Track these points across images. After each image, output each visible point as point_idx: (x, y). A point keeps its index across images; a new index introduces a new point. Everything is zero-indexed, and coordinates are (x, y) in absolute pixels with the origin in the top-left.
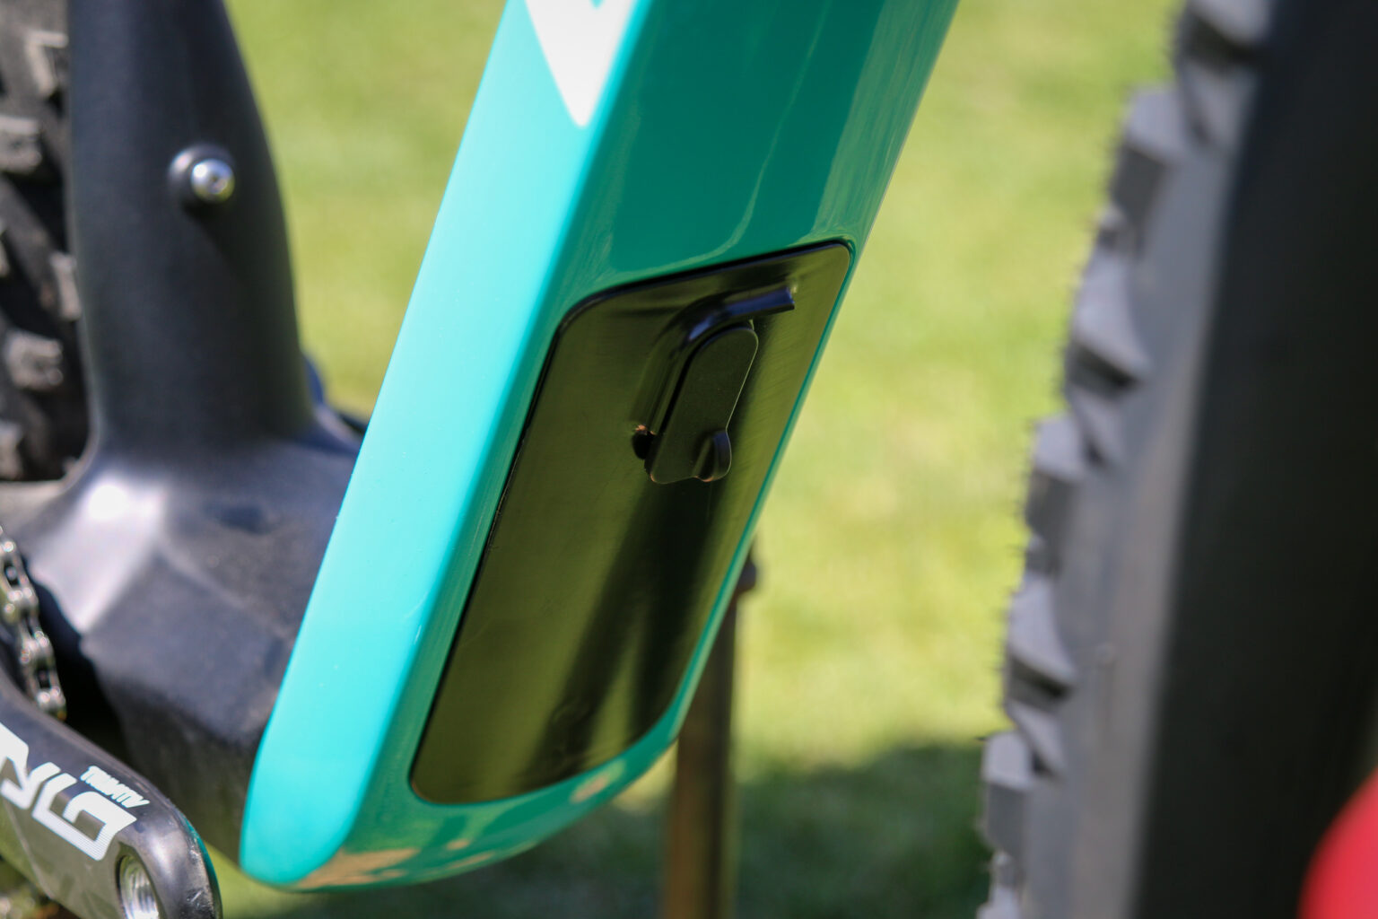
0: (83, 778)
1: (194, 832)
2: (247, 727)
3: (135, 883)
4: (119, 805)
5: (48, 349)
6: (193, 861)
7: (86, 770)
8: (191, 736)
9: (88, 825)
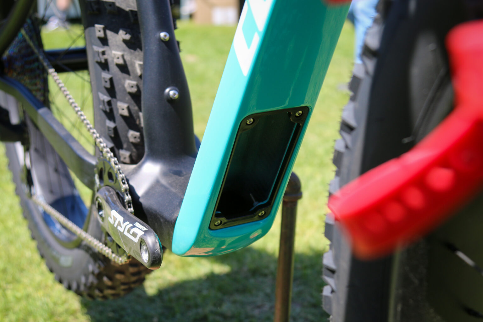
0: (134, 225)
1: (157, 236)
2: (174, 218)
3: (144, 248)
4: (141, 230)
5: (138, 134)
6: (156, 243)
7: (135, 223)
8: (162, 220)
9: (134, 235)
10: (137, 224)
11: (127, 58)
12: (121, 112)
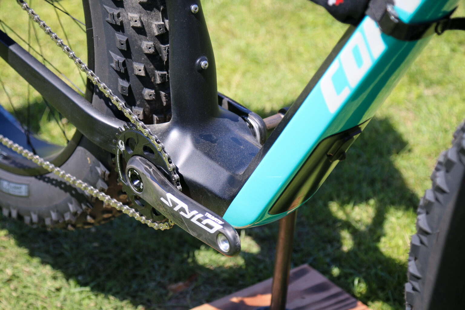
7: (205, 213)
9: (209, 226)
10: (208, 215)
11: (144, 19)
12: (137, 72)
